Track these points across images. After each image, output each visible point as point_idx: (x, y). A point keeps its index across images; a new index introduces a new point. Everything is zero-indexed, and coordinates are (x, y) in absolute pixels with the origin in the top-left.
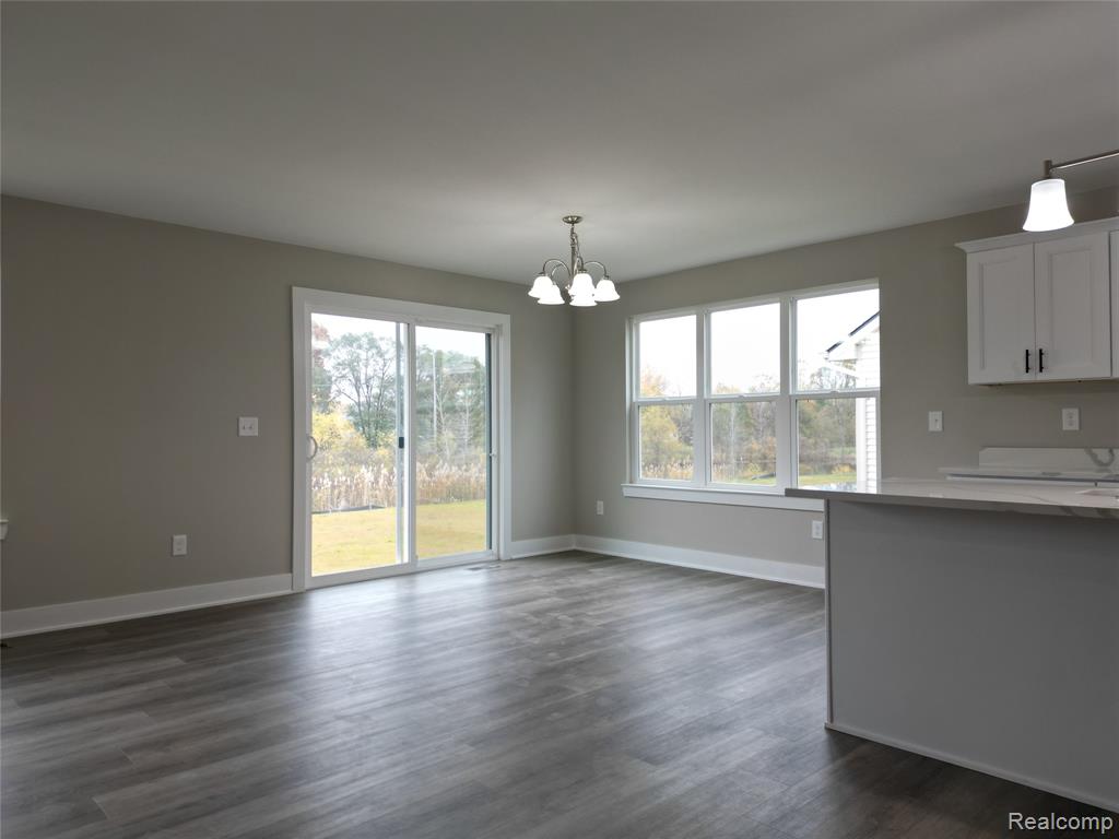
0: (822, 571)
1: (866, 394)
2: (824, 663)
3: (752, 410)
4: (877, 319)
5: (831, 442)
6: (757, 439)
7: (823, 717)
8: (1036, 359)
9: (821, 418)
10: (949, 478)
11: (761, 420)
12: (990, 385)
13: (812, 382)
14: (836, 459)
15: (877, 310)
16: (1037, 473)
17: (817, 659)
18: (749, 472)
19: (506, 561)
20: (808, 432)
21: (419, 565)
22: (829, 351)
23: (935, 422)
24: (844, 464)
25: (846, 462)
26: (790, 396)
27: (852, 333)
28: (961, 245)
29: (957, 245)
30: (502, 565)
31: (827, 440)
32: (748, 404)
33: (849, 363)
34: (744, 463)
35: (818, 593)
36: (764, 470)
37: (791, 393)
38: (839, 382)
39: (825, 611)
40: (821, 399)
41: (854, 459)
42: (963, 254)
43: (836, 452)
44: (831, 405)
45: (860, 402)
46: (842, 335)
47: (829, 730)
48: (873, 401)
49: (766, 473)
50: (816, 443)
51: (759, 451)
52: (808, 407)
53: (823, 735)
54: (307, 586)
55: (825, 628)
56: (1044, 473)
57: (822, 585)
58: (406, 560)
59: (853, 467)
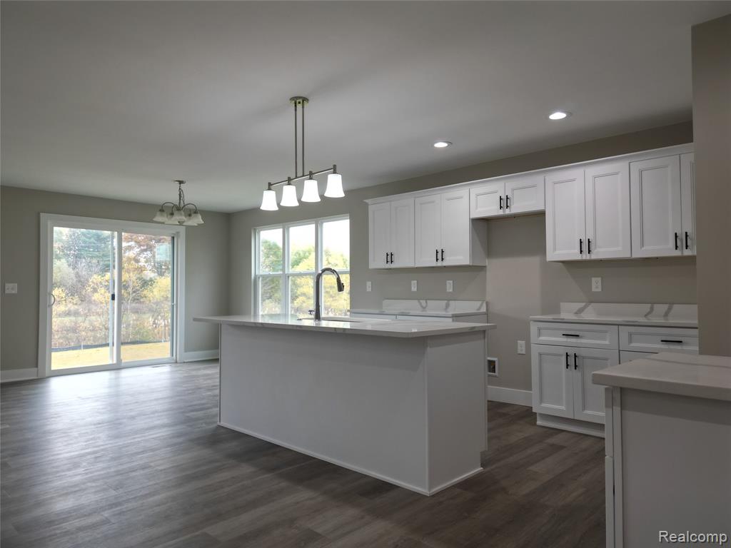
19: (181, 363)
21: (122, 365)
23: (369, 287)
28: (366, 201)
29: (363, 201)
30: (178, 365)
42: (367, 205)
54: (47, 375)
58: (115, 362)
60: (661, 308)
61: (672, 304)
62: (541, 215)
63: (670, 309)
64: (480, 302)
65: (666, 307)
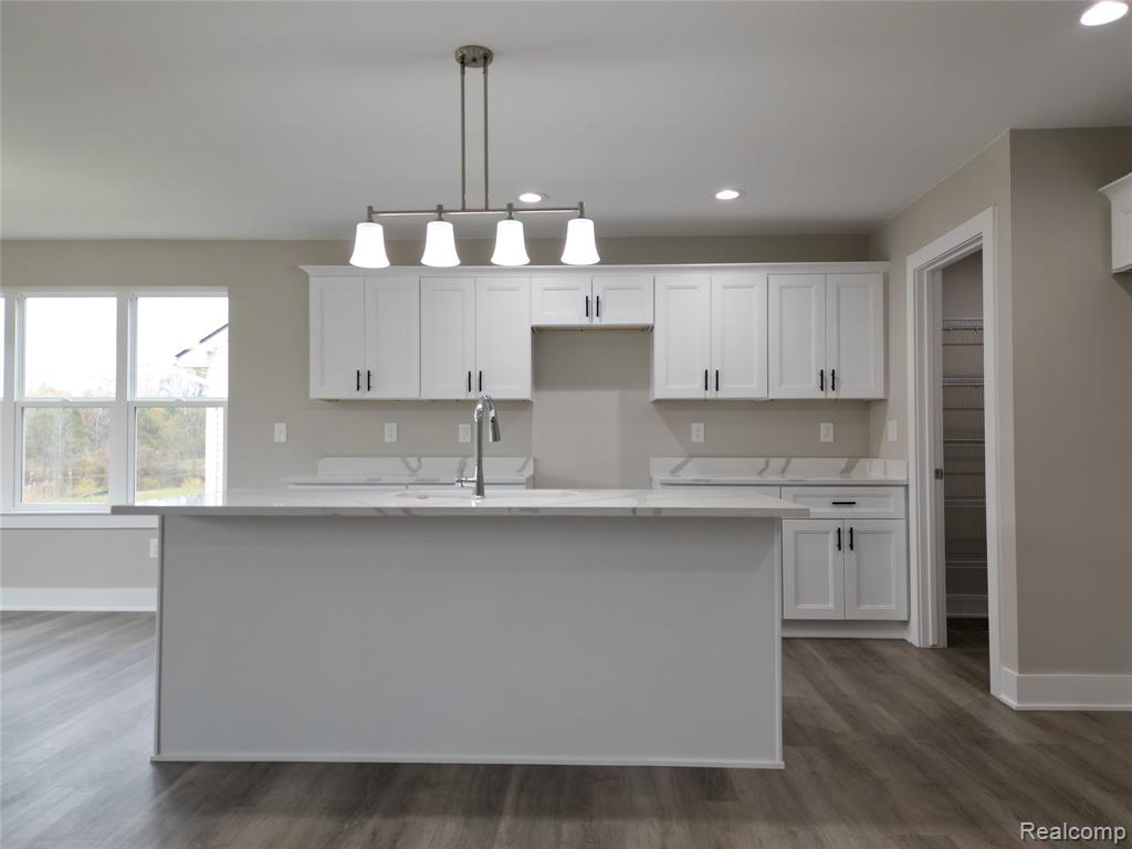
0: (153, 593)
1: (214, 404)
2: (152, 694)
3: (86, 418)
4: (226, 331)
5: (182, 454)
6: (91, 450)
7: (149, 751)
8: (365, 379)
9: (170, 428)
10: (291, 487)
11: (97, 428)
12: (329, 400)
13: (161, 389)
14: (186, 472)
15: (227, 322)
16: (364, 479)
17: (146, 691)
18: (80, 489)
20: (155, 442)
22: (178, 356)
23: (280, 433)
24: (195, 476)
25: (198, 473)
26: (128, 403)
27: (202, 341)
28: (307, 268)
29: (301, 267)
31: (177, 452)
32: (81, 410)
33: (200, 371)
34: (72, 478)
35: (149, 617)
36: (99, 486)
37: (128, 399)
38: (192, 391)
39: (155, 638)
40: (172, 406)
41: (204, 471)
42: (306, 276)
43: (187, 464)
44: (182, 414)
45: (210, 411)
46: (190, 341)
47: (155, 763)
48: (221, 411)
49: (99, 490)
50: (164, 454)
51: (95, 464)
52: (156, 415)
53: (148, 770)
55: (154, 657)
56: (369, 480)
57: (153, 608)
59: (203, 479)
60: (777, 463)
61: (789, 457)
62: (647, 330)
63: (787, 464)
64: (524, 459)
65: (783, 461)
